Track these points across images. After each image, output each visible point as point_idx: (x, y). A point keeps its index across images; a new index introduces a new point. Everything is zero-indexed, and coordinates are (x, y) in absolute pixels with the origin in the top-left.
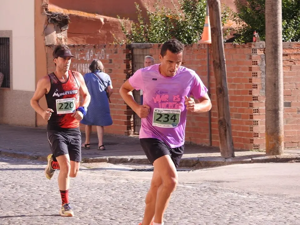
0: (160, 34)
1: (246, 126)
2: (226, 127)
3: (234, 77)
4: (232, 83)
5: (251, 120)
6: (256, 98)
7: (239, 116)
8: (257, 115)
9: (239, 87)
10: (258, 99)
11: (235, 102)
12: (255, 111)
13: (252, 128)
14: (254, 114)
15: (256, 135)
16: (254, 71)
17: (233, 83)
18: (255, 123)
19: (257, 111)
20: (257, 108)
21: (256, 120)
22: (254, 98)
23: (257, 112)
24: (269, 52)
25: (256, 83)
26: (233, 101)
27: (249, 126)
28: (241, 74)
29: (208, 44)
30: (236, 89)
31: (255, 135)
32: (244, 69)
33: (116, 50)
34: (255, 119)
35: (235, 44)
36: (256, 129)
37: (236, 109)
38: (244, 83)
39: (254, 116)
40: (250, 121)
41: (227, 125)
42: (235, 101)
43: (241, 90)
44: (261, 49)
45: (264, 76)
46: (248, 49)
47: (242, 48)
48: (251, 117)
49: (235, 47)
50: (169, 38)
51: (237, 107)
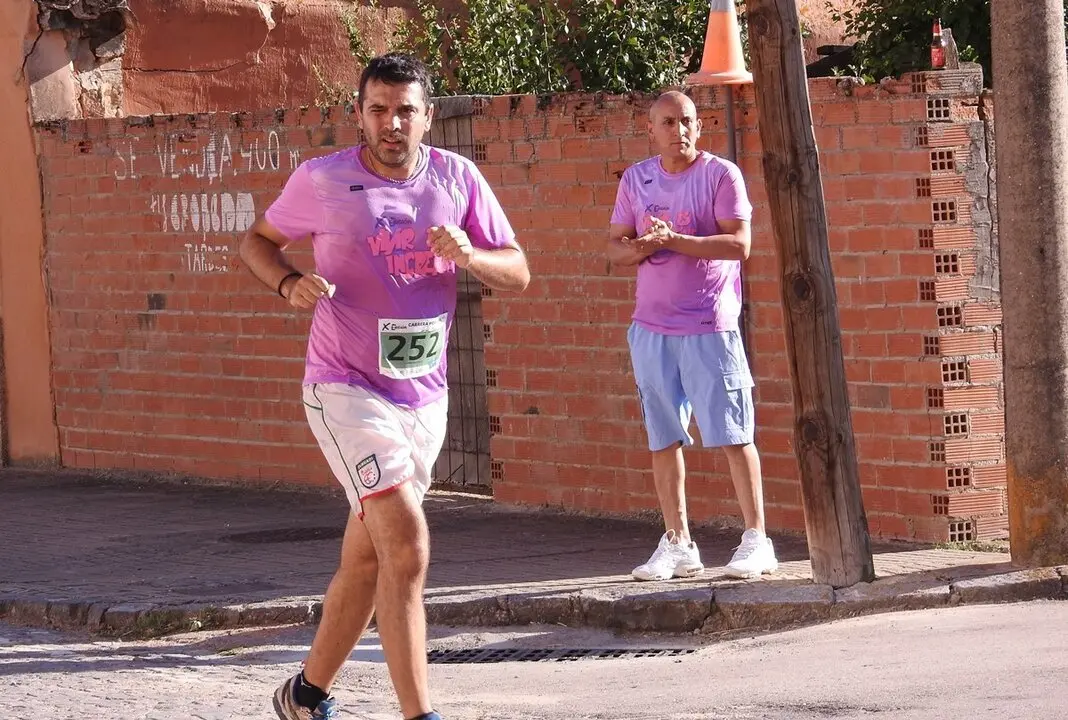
0: (513, 57)
1: (912, 438)
2: (830, 449)
3: (850, 228)
4: (842, 254)
5: (934, 411)
6: (954, 316)
7: (878, 397)
8: (960, 388)
9: (874, 267)
10: (963, 320)
11: (855, 337)
12: (950, 372)
13: (943, 449)
14: (945, 384)
15: (960, 476)
16: (939, 196)
17: (846, 252)
18: (952, 425)
19: (957, 371)
20: (958, 359)
21: (960, 410)
22: (946, 317)
23: (961, 377)
24: (1012, 111)
25: (949, 250)
26: (852, 333)
27: (927, 438)
28: (881, 214)
29: (730, 86)
30: (861, 279)
31: (955, 477)
32: (895, 190)
33: (331, 130)
34: (953, 405)
35: (849, 81)
36: (957, 453)
37: (867, 363)
38: (899, 252)
39: (947, 395)
40: (929, 417)
41: (834, 439)
42: (859, 332)
43: (886, 283)
44: (966, 97)
45: (984, 216)
46: (912, 99)
47: (882, 97)
48: (936, 398)
49: (851, 94)
50: (552, 72)
51: (870, 359)
